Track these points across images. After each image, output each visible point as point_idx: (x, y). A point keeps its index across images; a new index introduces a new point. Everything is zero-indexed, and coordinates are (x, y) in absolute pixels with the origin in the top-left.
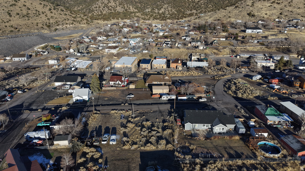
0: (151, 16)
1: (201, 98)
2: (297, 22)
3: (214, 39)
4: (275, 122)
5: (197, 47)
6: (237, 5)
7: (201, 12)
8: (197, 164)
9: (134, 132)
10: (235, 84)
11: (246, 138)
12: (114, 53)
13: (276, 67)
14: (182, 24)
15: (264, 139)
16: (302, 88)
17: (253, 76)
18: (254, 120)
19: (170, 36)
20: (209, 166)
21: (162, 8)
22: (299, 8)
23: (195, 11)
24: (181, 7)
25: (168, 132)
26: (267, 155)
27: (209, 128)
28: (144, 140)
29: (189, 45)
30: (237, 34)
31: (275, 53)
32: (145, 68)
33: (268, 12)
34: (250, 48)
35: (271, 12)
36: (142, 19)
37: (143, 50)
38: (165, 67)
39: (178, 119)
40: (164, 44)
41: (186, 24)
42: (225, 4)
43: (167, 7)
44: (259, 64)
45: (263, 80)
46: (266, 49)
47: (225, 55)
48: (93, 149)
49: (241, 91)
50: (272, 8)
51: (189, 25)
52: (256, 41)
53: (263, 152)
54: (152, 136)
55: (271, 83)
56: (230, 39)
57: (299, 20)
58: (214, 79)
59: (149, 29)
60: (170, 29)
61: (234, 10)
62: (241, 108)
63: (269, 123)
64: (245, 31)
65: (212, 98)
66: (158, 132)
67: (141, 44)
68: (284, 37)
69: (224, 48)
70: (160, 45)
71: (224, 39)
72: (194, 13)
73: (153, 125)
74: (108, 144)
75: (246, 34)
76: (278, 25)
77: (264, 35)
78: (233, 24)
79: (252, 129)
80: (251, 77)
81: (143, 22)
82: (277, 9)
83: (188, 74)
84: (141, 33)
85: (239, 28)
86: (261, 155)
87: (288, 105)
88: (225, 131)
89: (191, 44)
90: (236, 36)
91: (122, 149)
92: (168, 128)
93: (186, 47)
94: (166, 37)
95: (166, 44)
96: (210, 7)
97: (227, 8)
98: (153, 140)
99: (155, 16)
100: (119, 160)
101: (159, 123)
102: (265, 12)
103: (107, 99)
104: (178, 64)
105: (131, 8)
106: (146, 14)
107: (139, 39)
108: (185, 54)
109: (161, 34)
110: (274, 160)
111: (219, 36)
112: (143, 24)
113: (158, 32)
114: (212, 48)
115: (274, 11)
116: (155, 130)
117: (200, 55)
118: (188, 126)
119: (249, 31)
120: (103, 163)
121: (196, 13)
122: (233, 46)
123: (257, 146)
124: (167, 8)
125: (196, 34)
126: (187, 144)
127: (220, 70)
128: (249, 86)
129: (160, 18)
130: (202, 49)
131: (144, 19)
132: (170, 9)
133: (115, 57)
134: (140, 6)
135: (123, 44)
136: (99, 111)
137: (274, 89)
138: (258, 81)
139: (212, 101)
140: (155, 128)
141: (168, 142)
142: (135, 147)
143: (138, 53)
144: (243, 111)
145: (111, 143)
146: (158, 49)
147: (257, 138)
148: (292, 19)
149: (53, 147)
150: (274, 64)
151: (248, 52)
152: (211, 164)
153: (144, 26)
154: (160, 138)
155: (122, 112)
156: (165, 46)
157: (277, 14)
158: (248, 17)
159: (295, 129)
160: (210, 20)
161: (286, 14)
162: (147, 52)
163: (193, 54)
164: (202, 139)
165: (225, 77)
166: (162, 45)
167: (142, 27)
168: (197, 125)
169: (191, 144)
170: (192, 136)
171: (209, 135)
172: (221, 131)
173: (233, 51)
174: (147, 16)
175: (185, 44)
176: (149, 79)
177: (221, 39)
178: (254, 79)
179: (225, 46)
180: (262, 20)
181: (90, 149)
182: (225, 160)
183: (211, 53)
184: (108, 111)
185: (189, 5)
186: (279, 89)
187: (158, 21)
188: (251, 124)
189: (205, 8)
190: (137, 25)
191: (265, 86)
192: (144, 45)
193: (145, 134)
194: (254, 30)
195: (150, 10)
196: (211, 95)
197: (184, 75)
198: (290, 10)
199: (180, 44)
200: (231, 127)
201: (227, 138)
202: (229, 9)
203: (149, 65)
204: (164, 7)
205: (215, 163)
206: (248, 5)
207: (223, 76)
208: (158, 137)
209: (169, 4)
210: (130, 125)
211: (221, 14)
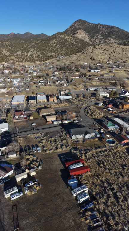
0: (23, 58)
1: (74, 120)
2: (119, 64)
3: (72, 77)
4: (112, 129)
5: (62, 84)
6: (83, 51)
7: (58, 55)
8: (83, 153)
9: (47, 144)
10: (90, 110)
11: (100, 139)
12: (5, 92)
13: (110, 96)
14: (48, 66)
15: (108, 138)
16: (123, 109)
17: (99, 103)
18: (103, 129)
19: (42, 76)
20: (88, 153)
21: (30, 51)
22: (119, 54)
23: (53, 54)
24: (44, 50)
25: (64, 141)
26: (110, 145)
27: (83, 137)
28: (55, 147)
29: (57, 83)
30: (85, 74)
31: (108, 86)
32: (33, 103)
33: (102, 57)
34: (94, 83)
35: (104, 57)
36: (17, 61)
37: (25, 88)
38: (46, 101)
39: (67, 134)
40: (39, 83)
41: (51, 66)
42: (74, 48)
43: (33, 50)
44: (101, 95)
45: (104, 106)
46: (104, 83)
47: (80, 89)
48: (31, 156)
49: (94, 114)
50: (104, 54)
51: (53, 67)
52: (97, 79)
53: (108, 144)
54: (58, 145)
55: (108, 107)
56: (82, 77)
57: (120, 62)
58: (78, 108)
59: (25, 70)
60: (40, 70)
61: (82, 55)
62: (96, 124)
63: (109, 130)
64: (90, 71)
65: (80, 120)
66: (60, 143)
67: (22, 83)
68: (112, 75)
69: (79, 84)
70: (37, 83)
71: (78, 78)
72: (53, 55)
73: (56, 140)
74: (37, 152)
75: (91, 73)
76: (109, 66)
77: (101, 74)
78: (82, 65)
79: (102, 134)
80: (97, 104)
81: (18, 64)
82: (107, 55)
83: (62, 105)
84: (20, 74)
85: (86, 69)
86: (108, 145)
87: (117, 120)
88: (91, 137)
89: (58, 82)
90: (85, 75)
91: (45, 153)
92: (64, 140)
93: (55, 84)
94: (39, 77)
95: (41, 82)
96: (64, 50)
97: (77, 53)
98: (59, 146)
99: (27, 59)
100: (47, 158)
101: (58, 137)
102: (100, 57)
103: (20, 128)
104: (54, 99)
105: (4, 51)
106: (19, 57)
107: (19, 79)
108: (56, 90)
109: (35, 74)
110: (113, 146)
111: (75, 75)
112: (18, 65)
113: (32, 73)
114: (72, 85)
115: (106, 56)
116: (57, 142)
117: (65, 90)
118: (74, 137)
119: (92, 71)
120: (40, 161)
121: (55, 55)
122: (84, 82)
123: (105, 142)
124: (34, 52)
125: (60, 74)
126: (75, 146)
127: (80, 101)
128: (97, 110)
129: (30, 60)
130: (66, 86)
131: (19, 62)
132: (36, 52)
133: (6, 96)
134: (10, 49)
135: (8, 84)
136: (20, 136)
137: (110, 111)
138: (101, 106)
139: (80, 122)
140: (58, 141)
141: (66, 147)
142: (51, 151)
143: (22, 90)
144: (97, 125)
145: (39, 151)
146: (36, 86)
147: (105, 138)
148: (116, 61)
149: (9, 159)
150: (108, 94)
151: (94, 86)
152: (88, 152)
153: (19, 68)
154: (62, 145)
155: (34, 135)
156: (41, 84)
157: (107, 58)
158: (90, 61)
159: (120, 131)
160: (67, 63)
161: (112, 58)
162: (29, 89)
163: (61, 90)
164: (81, 142)
165: (84, 105)
166: (38, 84)
167: (18, 68)
168: (77, 136)
169: (77, 146)
170: (77, 142)
171: (84, 140)
172: (89, 137)
173: (85, 86)
174: (20, 59)
175: (54, 83)
176: (41, 112)
177: (76, 78)
178: (100, 105)
179: (79, 83)
180: (100, 63)
181: (30, 156)
182: (94, 150)
183: (72, 88)
184: (26, 135)
185: (49, 48)
186: (112, 111)
187: (29, 63)
188: (102, 132)
189: (61, 51)
190: (14, 67)
191: (105, 109)
192: (25, 84)
193: (54, 144)
194: (95, 71)
195: (20, 53)
196: (79, 118)
197: (60, 106)
198: (115, 55)
199: (50, 82)
200: (93, 134)
201: (92, 140)
202: (79, 54)
203: (35, 101)
204: (31, 50)
205: (90, 152)
206: (90, 52)
207: (83, 105)
208: (61, 145)
209: (34, 48)
210: (44, 141)
211: (73, 58)
